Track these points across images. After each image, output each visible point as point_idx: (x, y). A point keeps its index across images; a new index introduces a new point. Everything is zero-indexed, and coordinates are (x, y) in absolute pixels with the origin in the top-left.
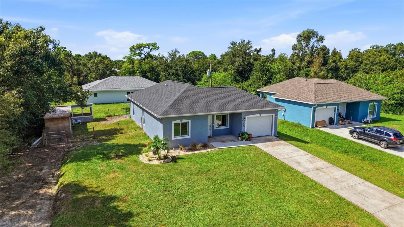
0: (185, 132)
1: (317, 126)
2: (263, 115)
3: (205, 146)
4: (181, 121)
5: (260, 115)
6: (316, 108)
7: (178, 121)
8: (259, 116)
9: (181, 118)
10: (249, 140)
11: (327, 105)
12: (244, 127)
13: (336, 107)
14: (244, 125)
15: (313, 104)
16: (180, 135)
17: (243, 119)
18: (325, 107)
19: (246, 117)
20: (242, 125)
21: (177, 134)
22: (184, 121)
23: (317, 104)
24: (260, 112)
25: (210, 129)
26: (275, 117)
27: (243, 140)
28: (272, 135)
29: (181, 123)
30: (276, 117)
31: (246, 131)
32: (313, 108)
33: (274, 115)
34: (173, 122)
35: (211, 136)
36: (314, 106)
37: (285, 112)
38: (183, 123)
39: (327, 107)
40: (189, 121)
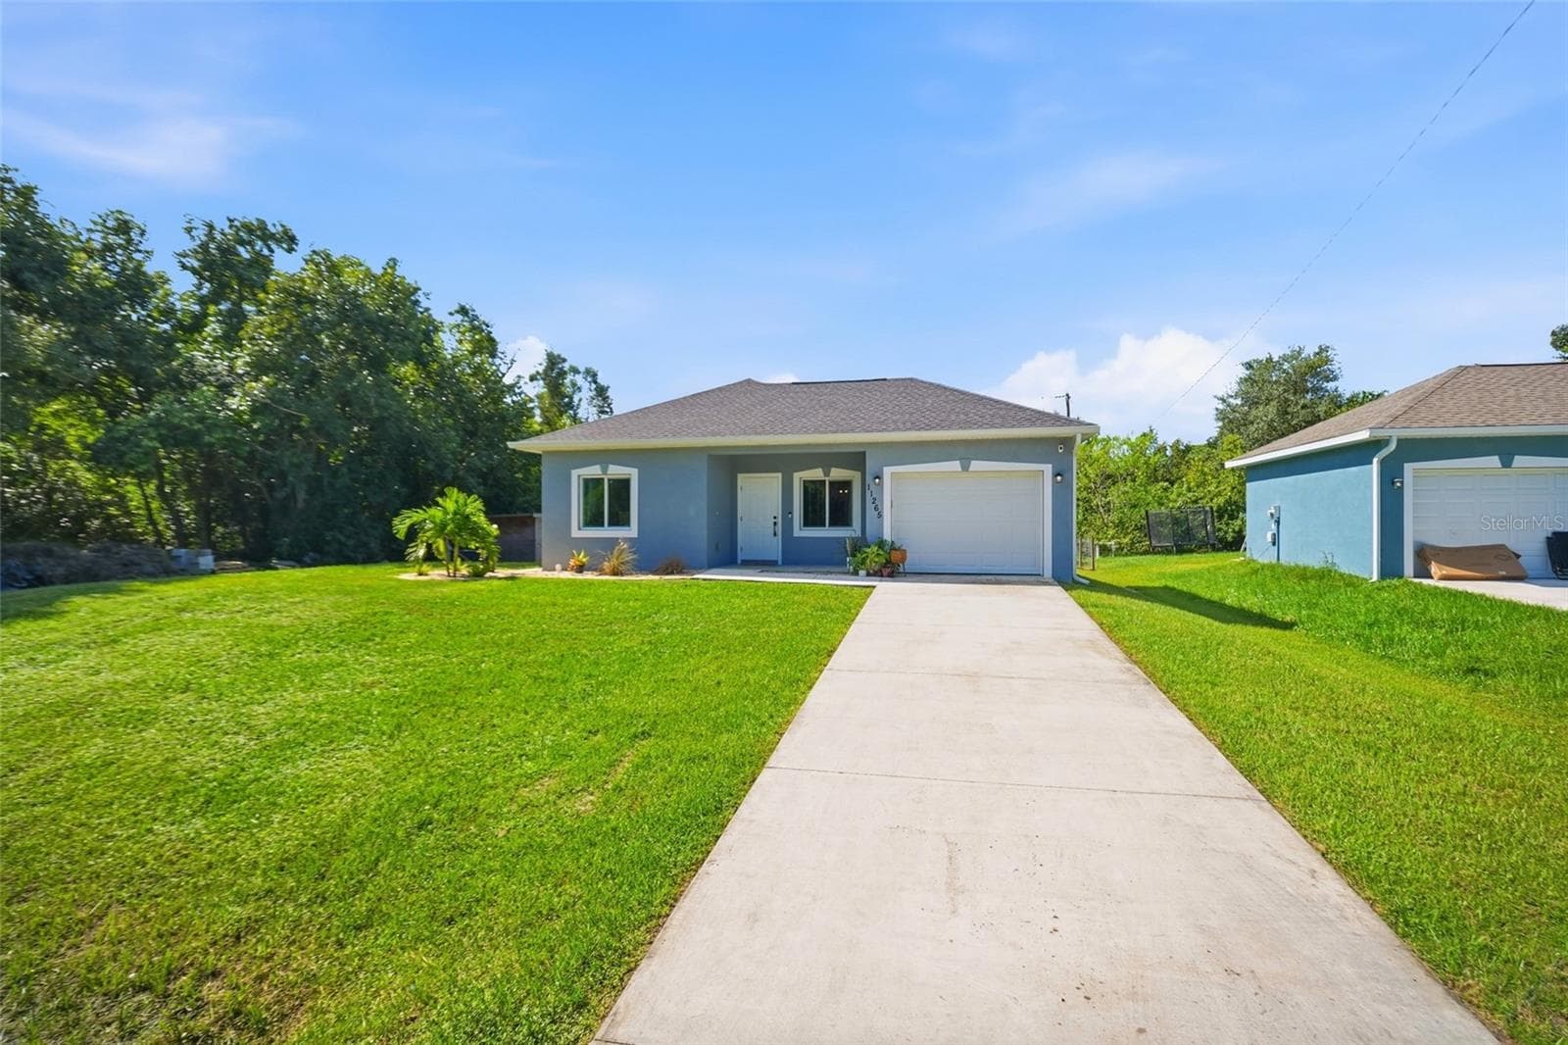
0: (620, 518)
2: (977, 465)
3: (672, 568)
4: (607, 471)
5: (965, 468)
7: (594, 471)
8: (961, 469)
9: (604, 456)
10: (886, 571)
11: (1507, 448)
12: (880, 515)
14: (876, 509)
15: (1363, 436)
16: (602, 525)
17: (869, 479)
18: (1494, 461)
19: (887, 471)
20: (870, 507)
21: (593, 519)
22: (616, 471)
23: (1395, 434)
24: (965, 455)
25: (775, 534)
26: (1055, 482)
27: (858, 574)
28: (1042, 575)
29: (609, 480)
30: (1059, 478)
31: (887, 536)
32: (1382, 462)
33: (1048, 469)
34: (575, 473)
35: (780, 562)
36: (1385, 452)
37: (1278, 522)
38: (614, 480)
39: (1507, 463)
40: (632, 473)
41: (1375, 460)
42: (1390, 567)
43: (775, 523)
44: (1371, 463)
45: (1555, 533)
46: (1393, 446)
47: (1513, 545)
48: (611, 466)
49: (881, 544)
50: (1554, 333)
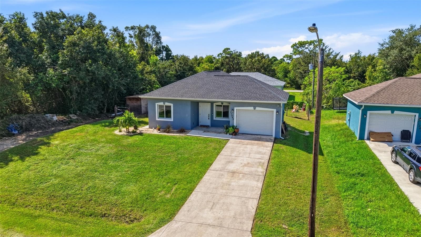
0: (169, 115)
1: (369, 139)
2: (257, 108)
3: (182, 131)
4: (164, 104)
5: (255, 109)
6: (369, 112)
7: (162, 104)
8: (253, 109)
9: (164, 101)
10: (234, 134)
11: (393, 109)
12: (233, 119)
13: (417, 114)
14: (232, 117)
15: (357, 104)
16: (164, 117)
17: (230, 111)
18: (389, 112)
19: (235, 108)
21: (162, 116)
22: (167, 104)
23: (364, 104)
24: (255, 105)
25: (209, 119)
26: (276, 114)
27: (227, 134)
28: (273, 136)
29: (165, 106)
30: (278, 113)
31: (235, 125)
32: (363, 110)
33: (275, 110)
34: (157, 104)
35: (210, 126)
37: (350, 116)
38: (167, 106)
39: (392, 112)
40: (172, 105)
42: (361, 138)
43: (209, 116)
44: (360, 109)
45: (403, 130)
46: (363, 107)
47: (393, 133)
49: (233, 127)
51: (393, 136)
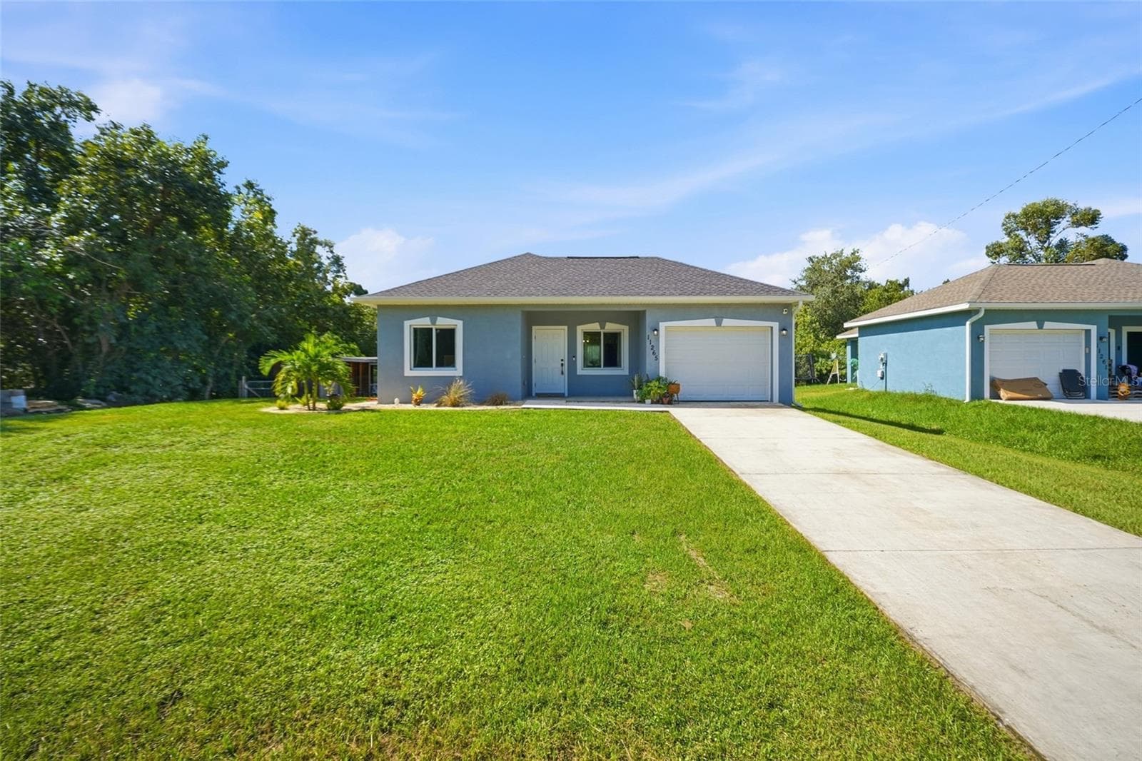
0: (447, 359)
2: (727, 322)
3: (499, 400)
4: (435, 322)
5: (719, 324)
6: (987, 328)
7: (424, 322)
8: (715, 325)
9: (432, 311)
10: (665, 400)
11: (1040, 316)
12: (657, 358)
13: (1094, 329)
14: (653, 353)
15: (965, 306)
16: (431, 366)
17: (648, 332)
18: (1034, 325)
19: (662, 326)
20: (649, 352)
22: (443, 322)
23: (984, 306)
24: (718, 314)
25: (562, 373)
26: (781, 336)
28: (772, 400)
29: (436, 330)
30: (784, 332)
31: (662, 374)
32: (972, 325)
33: (776, 325)
34: (407, 324)
35: (566, 395)
36: (975, 318)
37: (885, 364)
38: (441, 330)
39: (1040, 326)
40: (458, 325)
41: (968, 323)
42: (976, 394)
43: (562, 365)
44: (965, 325)
45: (1064, 370)
46: (981, 314)
47: (1043, 378)
48: (439, 318)
50: (987, 247)
51: (1046, 385)
